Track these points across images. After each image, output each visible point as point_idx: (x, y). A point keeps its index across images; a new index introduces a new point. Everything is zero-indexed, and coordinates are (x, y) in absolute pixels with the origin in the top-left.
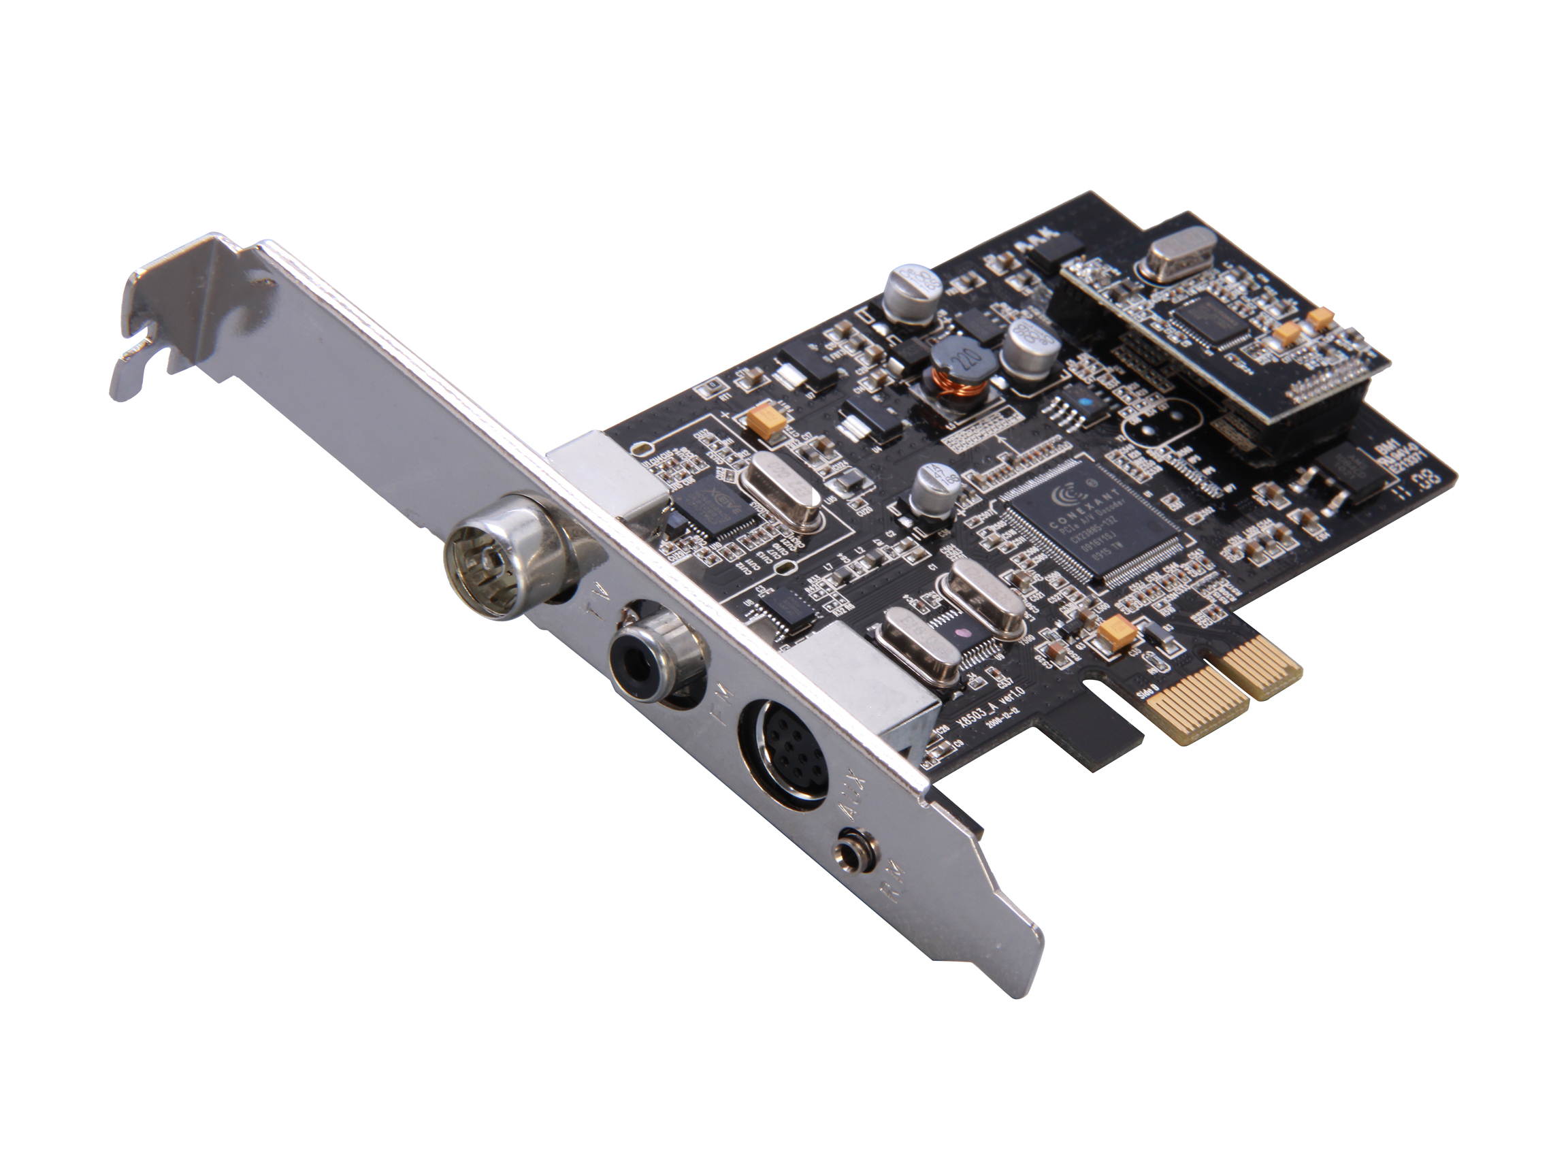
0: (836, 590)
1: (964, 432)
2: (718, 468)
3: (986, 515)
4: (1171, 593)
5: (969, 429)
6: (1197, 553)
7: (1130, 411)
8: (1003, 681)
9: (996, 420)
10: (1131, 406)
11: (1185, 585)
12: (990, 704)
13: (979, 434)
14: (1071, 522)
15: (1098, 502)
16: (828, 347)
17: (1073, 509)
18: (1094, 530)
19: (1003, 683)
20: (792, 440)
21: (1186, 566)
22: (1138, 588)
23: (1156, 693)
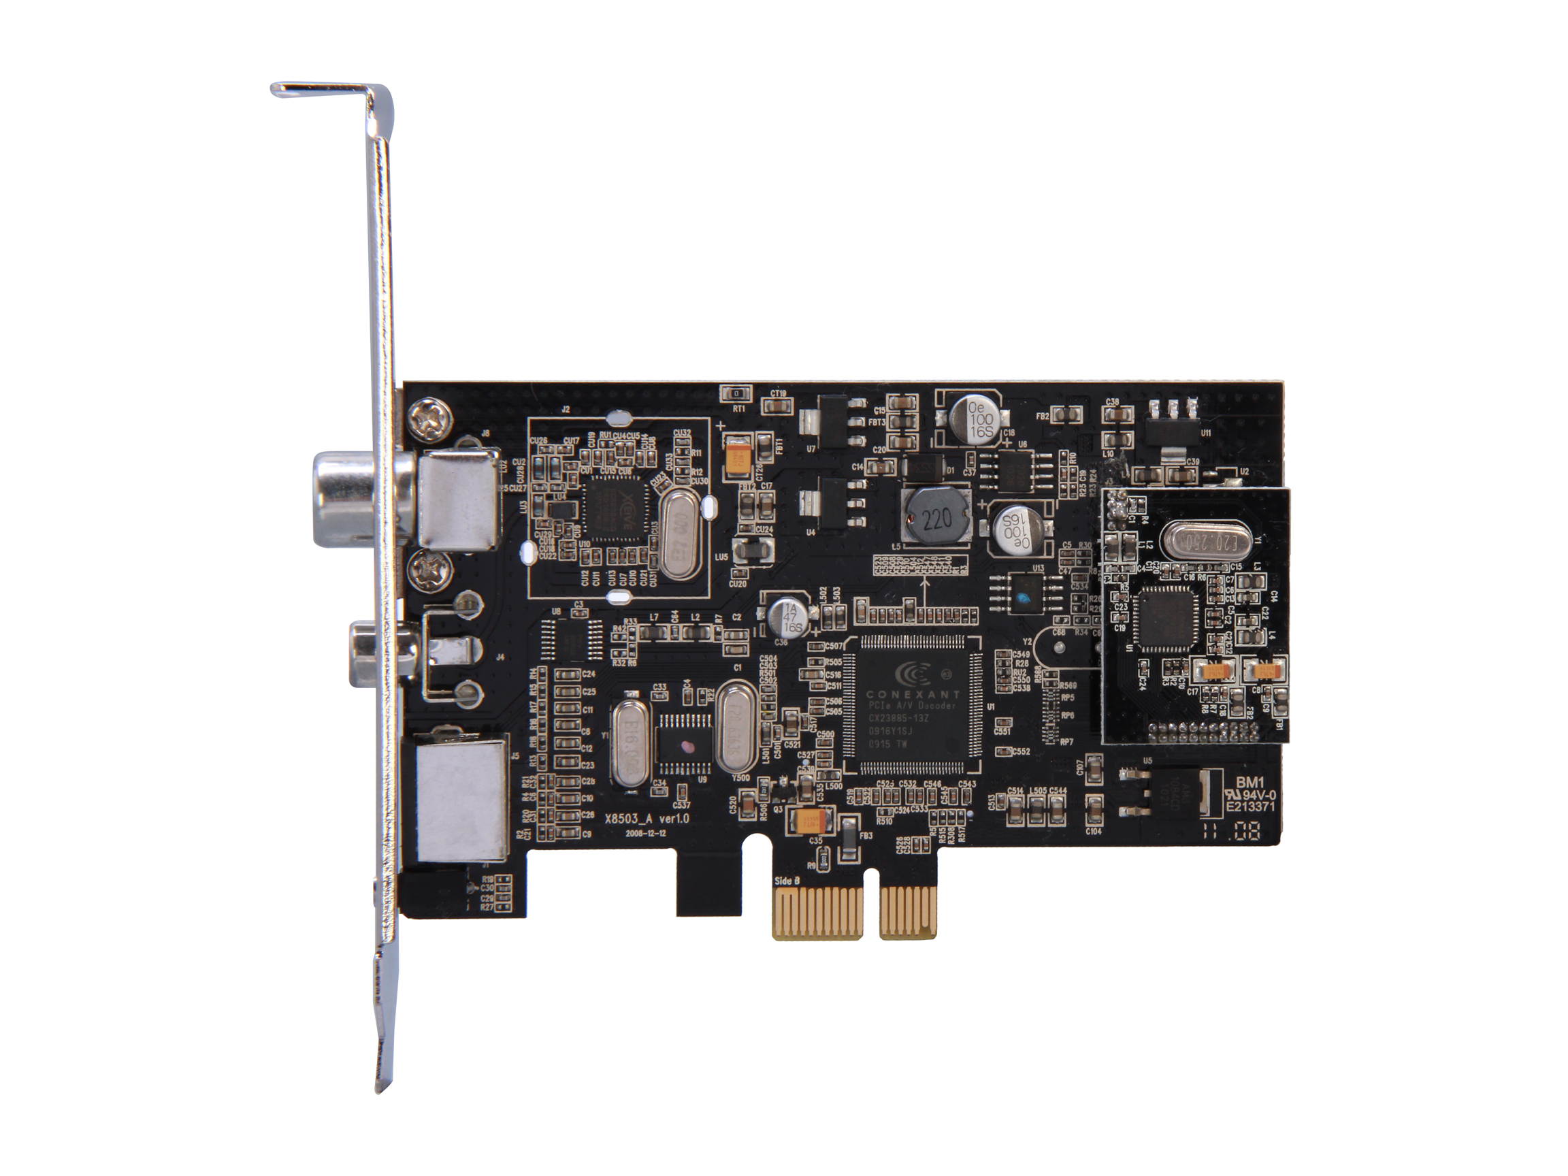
0: (638, 640)
1: (902, 559)
2: (662, 473)
3: (834, 646)
4: (907, 806)
5: (909, 557)
6: (970, 784)
7: (1066, 620)
8: (682, 803)
9: (941, 563)
10: (1072, 616)
11: (926, 807)
12: (649, 816)
13: (912, 568)
14: (889, 699)
15: (932, 694)
16: (877, 410)
17: (902, 689)
18: (899, 718)
19: (679, 804)
20: (751, 482)
21: (946, 790)
22: (884, 786)
23: (793, 885)
